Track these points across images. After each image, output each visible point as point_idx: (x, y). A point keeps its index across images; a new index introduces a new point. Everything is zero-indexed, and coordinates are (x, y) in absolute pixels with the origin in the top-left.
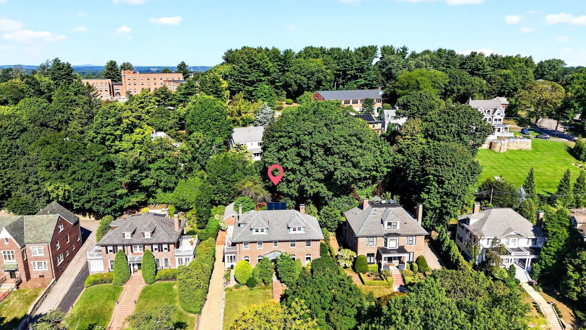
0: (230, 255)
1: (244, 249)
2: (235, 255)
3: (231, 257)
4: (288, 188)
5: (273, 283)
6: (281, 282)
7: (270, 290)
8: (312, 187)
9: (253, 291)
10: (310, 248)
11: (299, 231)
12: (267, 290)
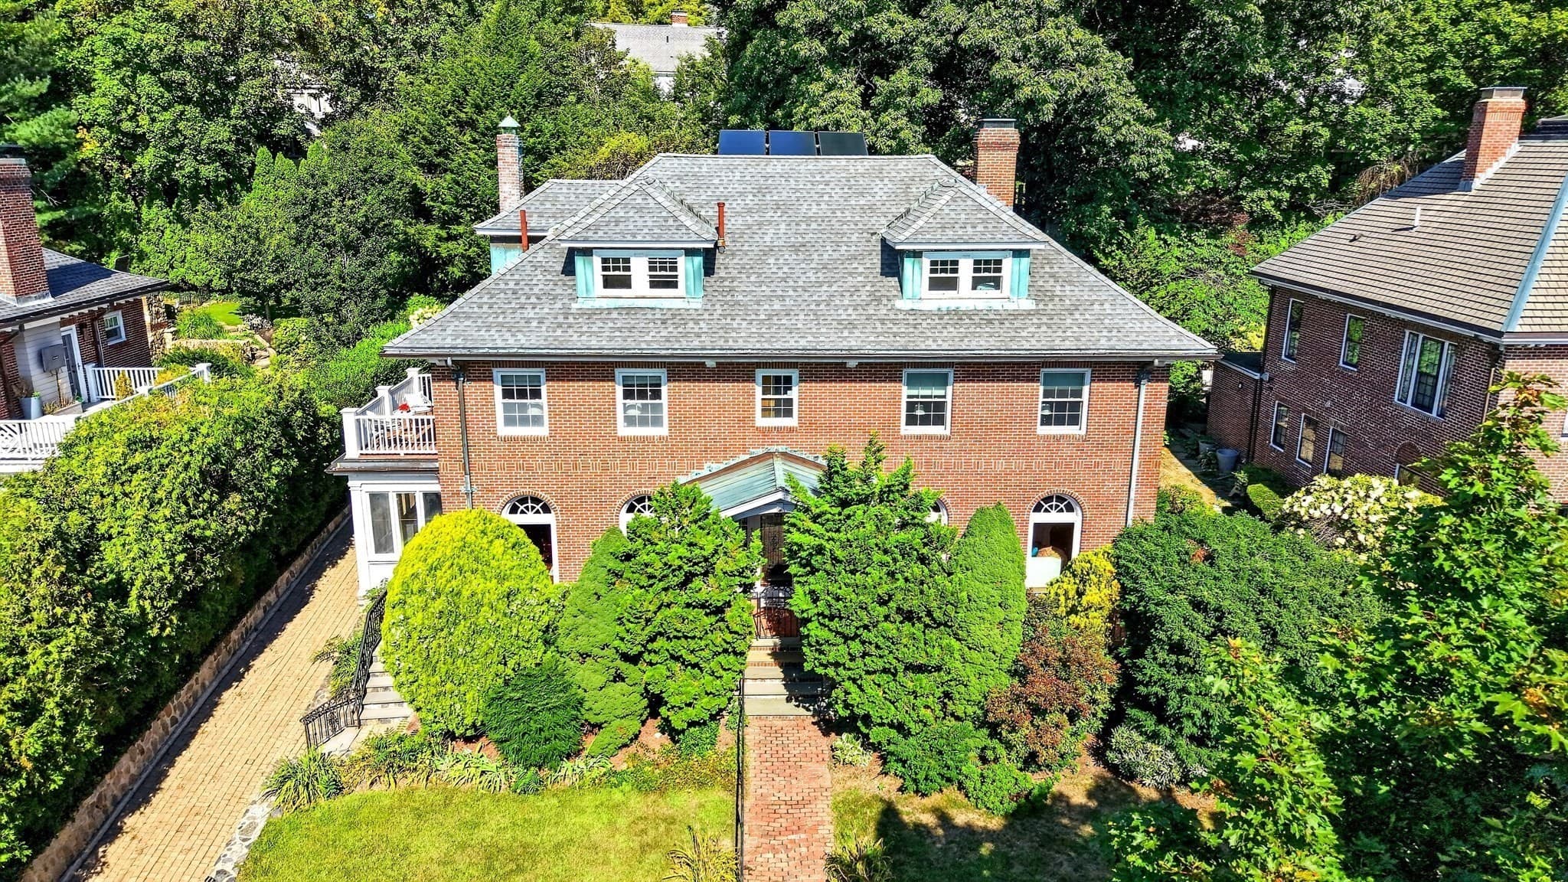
0: (392, 488)
1: (503, 430)
2: (434, 487)
3: (406, 500)
4: (866, 105)
5: (751, 735)
6: (830, 726)
7: (718, 797)
8: (1050, 58)
9: (548, 803)
10: (1080, 443)
11: (983, 292)
12: (684, 801)
